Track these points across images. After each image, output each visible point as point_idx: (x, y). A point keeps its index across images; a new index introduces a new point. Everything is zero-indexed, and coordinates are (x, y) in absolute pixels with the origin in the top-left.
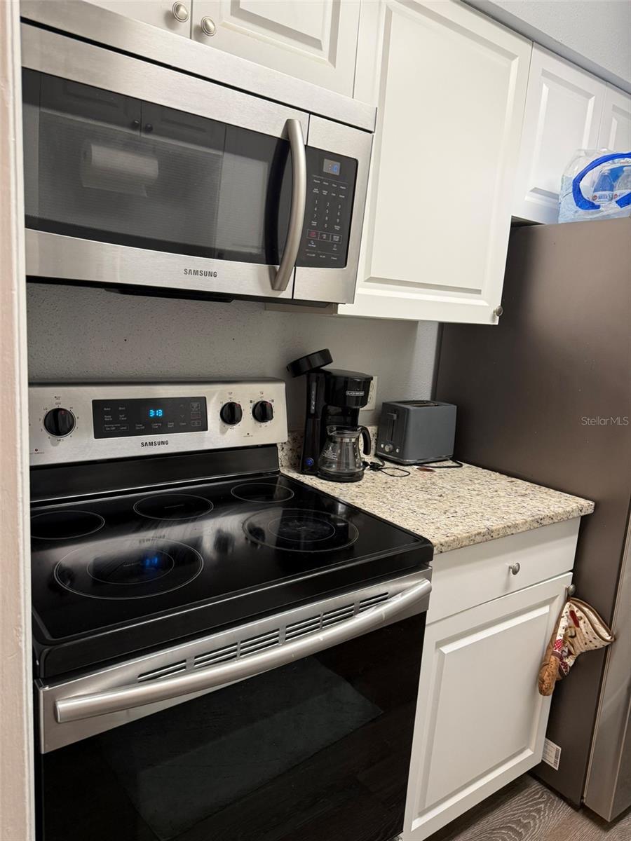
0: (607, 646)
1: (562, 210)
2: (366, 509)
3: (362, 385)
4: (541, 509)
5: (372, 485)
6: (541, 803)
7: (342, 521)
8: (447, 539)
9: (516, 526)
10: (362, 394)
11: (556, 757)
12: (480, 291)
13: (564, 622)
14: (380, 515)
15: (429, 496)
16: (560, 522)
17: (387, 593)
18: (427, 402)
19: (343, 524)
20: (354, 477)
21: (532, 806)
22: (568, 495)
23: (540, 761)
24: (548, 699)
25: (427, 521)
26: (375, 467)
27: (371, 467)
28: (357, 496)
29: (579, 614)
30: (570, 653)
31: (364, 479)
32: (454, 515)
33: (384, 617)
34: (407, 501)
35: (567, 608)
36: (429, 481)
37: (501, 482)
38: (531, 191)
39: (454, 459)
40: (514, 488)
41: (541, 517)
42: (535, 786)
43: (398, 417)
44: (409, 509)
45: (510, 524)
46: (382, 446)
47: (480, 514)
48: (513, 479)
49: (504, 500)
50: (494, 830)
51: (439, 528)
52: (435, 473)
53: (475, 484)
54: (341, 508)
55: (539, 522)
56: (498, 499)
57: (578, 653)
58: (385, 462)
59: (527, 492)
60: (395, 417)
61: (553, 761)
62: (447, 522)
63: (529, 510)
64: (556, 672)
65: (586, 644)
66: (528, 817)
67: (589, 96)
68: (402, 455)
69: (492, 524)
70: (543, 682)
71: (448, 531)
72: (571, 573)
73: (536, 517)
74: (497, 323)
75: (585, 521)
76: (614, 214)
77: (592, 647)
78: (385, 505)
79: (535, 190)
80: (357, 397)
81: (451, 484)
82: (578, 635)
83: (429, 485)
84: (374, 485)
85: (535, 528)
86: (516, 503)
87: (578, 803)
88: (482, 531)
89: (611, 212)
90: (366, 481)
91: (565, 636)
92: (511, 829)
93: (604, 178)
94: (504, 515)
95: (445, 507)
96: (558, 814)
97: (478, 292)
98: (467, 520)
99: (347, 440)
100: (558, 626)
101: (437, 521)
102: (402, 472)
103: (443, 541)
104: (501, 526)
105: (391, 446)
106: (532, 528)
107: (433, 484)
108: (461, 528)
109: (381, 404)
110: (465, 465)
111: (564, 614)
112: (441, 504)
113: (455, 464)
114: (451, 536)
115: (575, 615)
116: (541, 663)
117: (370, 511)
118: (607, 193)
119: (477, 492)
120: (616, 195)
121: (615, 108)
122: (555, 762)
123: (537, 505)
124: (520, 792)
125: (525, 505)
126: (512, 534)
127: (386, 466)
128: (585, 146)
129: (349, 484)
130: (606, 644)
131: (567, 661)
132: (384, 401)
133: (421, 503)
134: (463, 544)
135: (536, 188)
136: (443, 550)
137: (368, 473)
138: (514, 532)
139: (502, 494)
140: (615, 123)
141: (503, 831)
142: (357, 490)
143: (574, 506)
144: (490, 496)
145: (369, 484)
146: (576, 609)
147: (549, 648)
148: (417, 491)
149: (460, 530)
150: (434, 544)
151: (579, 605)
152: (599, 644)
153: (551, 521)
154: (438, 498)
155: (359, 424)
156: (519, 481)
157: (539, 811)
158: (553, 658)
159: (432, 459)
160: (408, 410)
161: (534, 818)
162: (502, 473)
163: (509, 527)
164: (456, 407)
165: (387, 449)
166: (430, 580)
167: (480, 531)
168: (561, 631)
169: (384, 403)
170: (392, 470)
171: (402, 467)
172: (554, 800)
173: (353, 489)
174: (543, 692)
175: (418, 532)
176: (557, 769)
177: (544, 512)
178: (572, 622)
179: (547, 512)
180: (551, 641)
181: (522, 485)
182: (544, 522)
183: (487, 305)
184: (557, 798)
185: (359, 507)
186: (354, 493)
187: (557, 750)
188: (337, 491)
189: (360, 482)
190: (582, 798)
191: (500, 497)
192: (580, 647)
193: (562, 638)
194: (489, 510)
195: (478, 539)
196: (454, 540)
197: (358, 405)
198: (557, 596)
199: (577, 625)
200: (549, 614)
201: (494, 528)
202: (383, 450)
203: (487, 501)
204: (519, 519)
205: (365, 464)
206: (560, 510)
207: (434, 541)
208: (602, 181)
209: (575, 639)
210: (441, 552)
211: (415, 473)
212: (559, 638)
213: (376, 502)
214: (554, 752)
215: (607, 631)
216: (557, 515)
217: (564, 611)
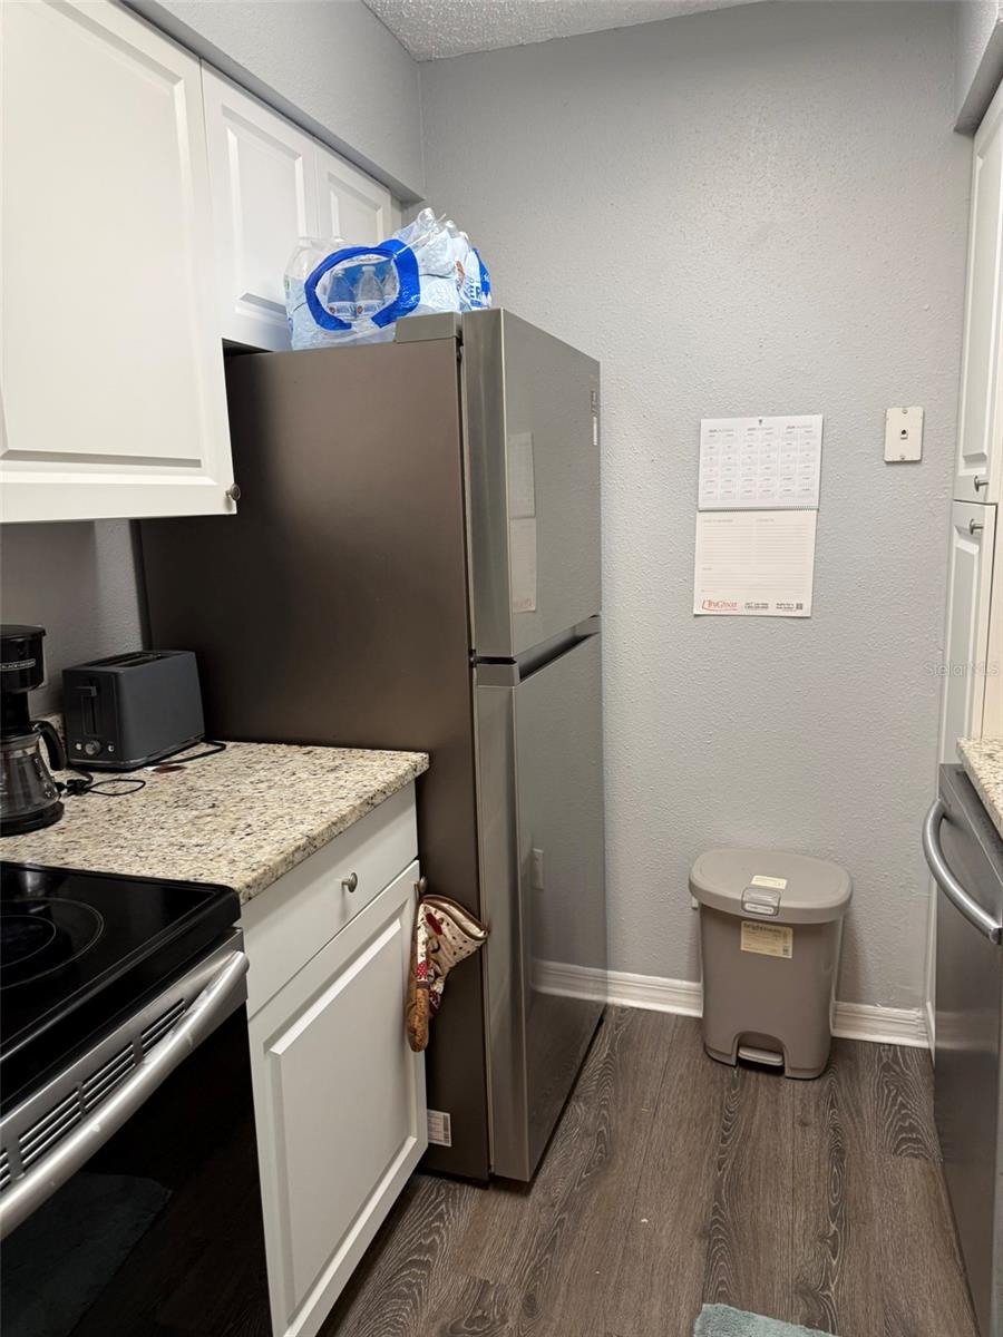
0: (480, 949)
1: (297, 330)
2: (94, 869)
3: (26, 647)
4: (365, 783)
5: (85, 821)
6: (440, 1203)
7: (37, 904)
8: (255, 874)
9: (343, 819)
10: (30, 663)
11: (446, 1129)
12: (199, 461)
13: (422, 935)
14: (126, 871)
15: (195, 813)
16: (394, 793)
17: (182, 1000)
18: (140, 654)
19: (42, 908)
20: (48, 817)
21: (430, 1214)
22: (392, 752)
23: (426, 1146)
24: (422, 1054)
25: (211, 857)
26: (77, 789)
27: (69, 790)
28: (67, 850)
29: (438, 915)
30: (437, 975)
31: (66, 816)
32: (248, 830)
33: (190, 1040)
34: (162, 832)
35: (421, 915)
36: (182, 788)
37: (294, 758)
38: (242, 299)
39: (208, 739)
40: (317, 762)
41: (370, 795)
42: (427, 1182)
43: (98, 690)
44: (172, 844)
45: (334, 819)
46: (79, 747)
47: (287, 817)
48: (309, 748)
49: (311, 785)
50: (391, 1278)
51: (234, 861)
52: (187, 771)
53: (257, 771)
54: (30, 880)
55: (370, 803)
56: (302, 786)
57: (447, 970)
58: (92, 774)
59: (337, 763)
60: (94, 692)
61: (443, 1138)
62: (242, 847)
63: (350, 789)
64: (426, 1010)
65: (455, 954)
66: (430, 1234)
67: (295, 156)
68: (120, 753)
69: (310, 827)
70: (415, 1031)
71: (252, 860)
72: (417, 862)
73: (365, 797)
74: (235, 512)
75: (421, 783)
76: (370, 336)
77: (463, 954)
78: (125, 851)
79: (248, 298)
80: (22, 672)
81: (221, 782)
82: (442, 946)
83: (187, 794)
84: (89, 820)
85: (366, 814)
86: (329, 783)
87: (486, 1178)
88: (301, 843)
89: (368, 333)
90: (72, 818)
91: (427, 953)
92: (414, 1263)
93: (337, 281)
94: (321, 808)
95: (229, 821)
96: (465, 1207)
97: (196, 463)
98: (272, 833)
99: (18, 754)
100: (416, 943)
101: (227, 851)
102: (129, 784)
103: (248, 880)
104: (325, 826)
105: (96, 744)
106: (363, 814)
107: (192, 789)
108: (268, 848)
109: (61, 674)
110: (230, 745)
111: (420, 923)
112: (220, 819)
113: (212, 748)
114: (259, 868)
115: (434, 919)
116: (404, 1008)
117: (103, 869)
118: (347, 304)
119: (266, 784)
120: (360, 307)
121: (331, 177)
122: (446, 1137)
123: (359, 777)
124: (408, 1205)
125: (341, 783)
126: (341, 833)
127: (95, 781)
128: (302, 232)
129: (41, 832)
130: (479, 943)
131: (435, 988)
132: (65, 667)
133: (186, 829)
134: (279, 873)
135: (247, 294)
136: (253, 894)
137: (70, 802)
138: (342, 829)
139: (304, 776)
140: (334, 199)
141: (405, 1273)
142: (61, 838)
143: (406, 765)
144: (288, 784)
145: (79, 822)
146: (433, 910)
147: (410, 980)
148: (171, 810)
149: (268, 854)
150: (237, 890)
151: (436, 902)
152: (471, 947)
153: (384, 797)
154: (210, 811)
155: (32, 718)
156: (319, 750)
157: (440, 1217)
158: (420, 992)
159: (174, 747)
160: (116, 674)
161: (437, 1230)
162: (289, 743)
163: (334, 824)
164: (192, 655)
165: (89, 751)
166: (243, 951)
167: (298, 843)
168: (421, 949)
169: (65, 672)
170: (111, 785)
171: (125, 776)
172: (455, 1190)
173: (52, 838)
174: (415, 1048)
175: (203, 880)
176: (449, 1145)
177: (371, 786)
178: (431, 930)
179: (377, 786)
180: (411, 969)
181: (327, 755)
182: (376, 801)
183: (214, 484)
184: (458, 1186)
185: (80, 868)
186: (58, 848)
187: (445, 1118)
188: (23, 851)
189: (62, 823)
190: (490, 1167)
191: (303, 781)
192: (448, 961)
193: (424, 959)
194: (297, 806)
195: (298, 857)
196: (265, 873)
197: (26, 686)
198: (405, 903)
199: (438, 930)
200: (401, 931)
201: (315, 833)
202: (83, 754)
203: (287, 794)
204: (344, 807)
205: (60, 786)
206: (391, 777)
207: (235, 885)
208: (337, 285)
209: (440, 953)
210: (250, 899)
211: (154, 780)
212: (421, 959)
213: (107, 851)
214: (442, 1123)
215: (478, 926)
216: (389, 785)
217: (419, 919)
